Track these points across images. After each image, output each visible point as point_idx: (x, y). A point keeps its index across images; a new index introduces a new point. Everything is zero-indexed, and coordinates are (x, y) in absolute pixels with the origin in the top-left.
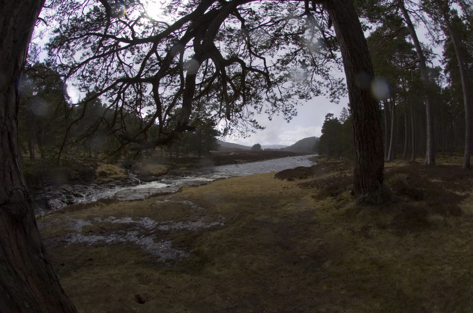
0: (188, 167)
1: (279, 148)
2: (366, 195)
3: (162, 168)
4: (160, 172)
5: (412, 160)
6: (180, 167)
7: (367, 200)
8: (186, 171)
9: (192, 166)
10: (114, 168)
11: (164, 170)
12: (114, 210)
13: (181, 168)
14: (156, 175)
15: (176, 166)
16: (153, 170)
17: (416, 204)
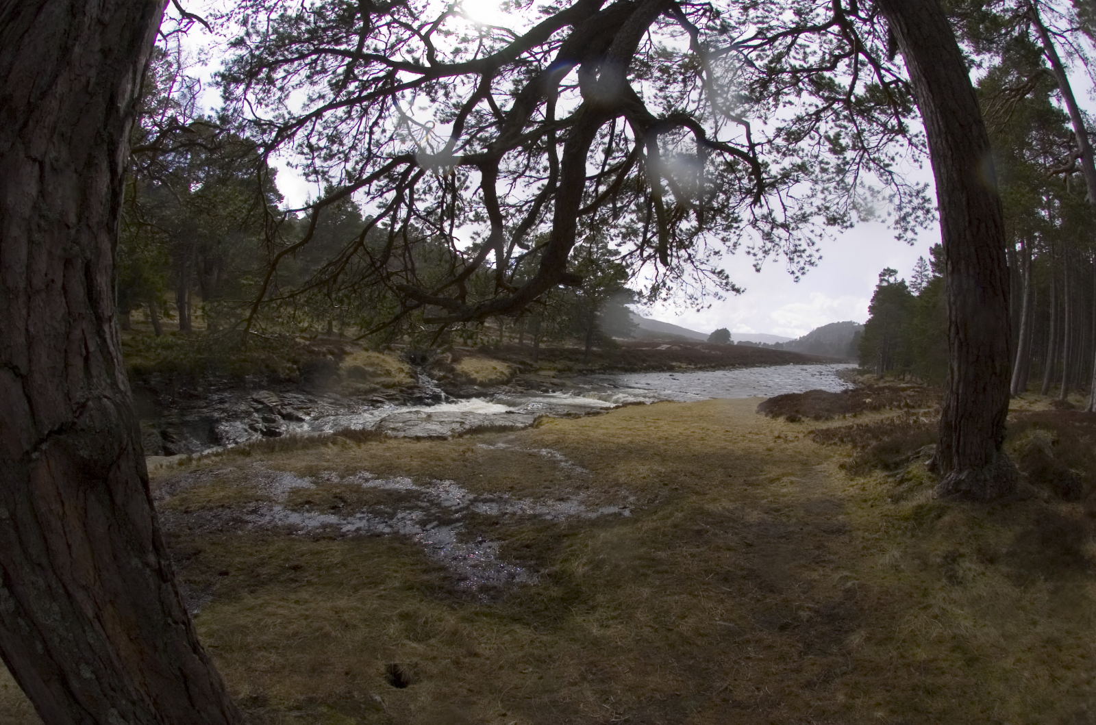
0: (559, 371)
1: (771, 342)
2: (963, 476)
3: (498, 367)
4: (493, 377)
5: (1061, 397)
6: (541, 369)
7: (963, 487)
8: (555, 381)
9: (570, 369)
10: (383, 360)
11: (502, 373)
12: (373, 457)
13: (542, 373)
14: (482, 384)
15: (531, 365)
16: (477, 372)
17: (1064, 508)
